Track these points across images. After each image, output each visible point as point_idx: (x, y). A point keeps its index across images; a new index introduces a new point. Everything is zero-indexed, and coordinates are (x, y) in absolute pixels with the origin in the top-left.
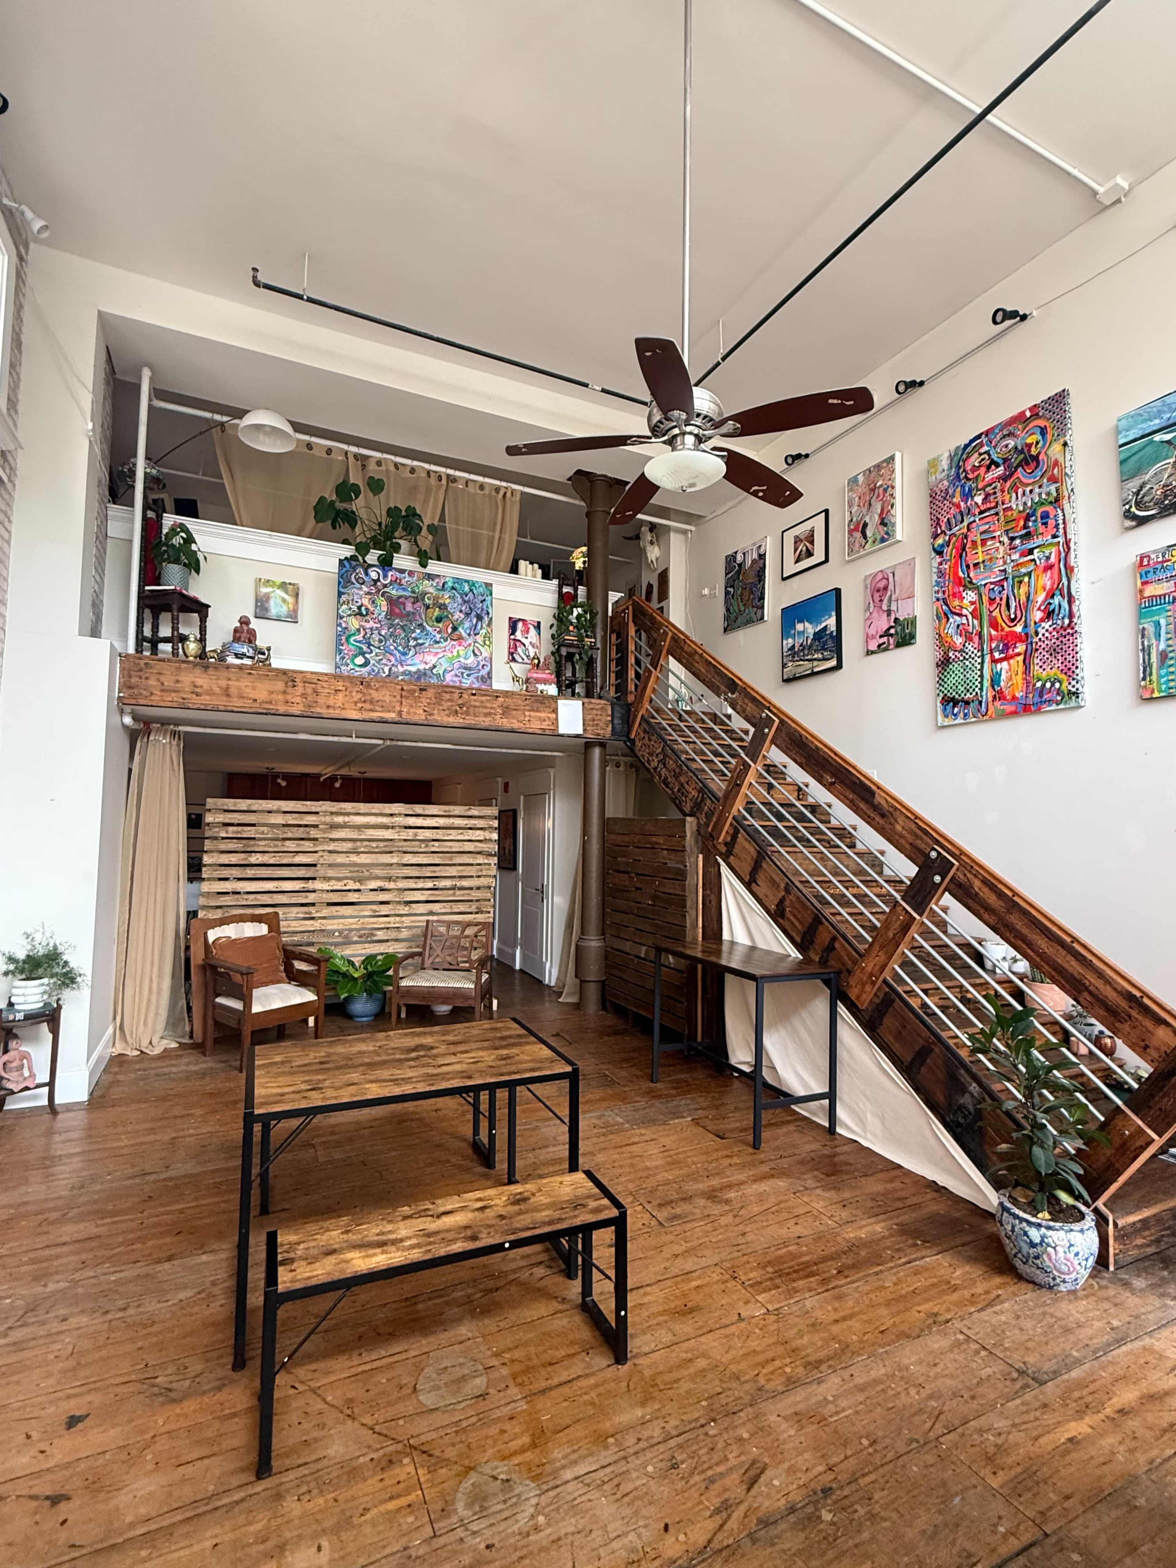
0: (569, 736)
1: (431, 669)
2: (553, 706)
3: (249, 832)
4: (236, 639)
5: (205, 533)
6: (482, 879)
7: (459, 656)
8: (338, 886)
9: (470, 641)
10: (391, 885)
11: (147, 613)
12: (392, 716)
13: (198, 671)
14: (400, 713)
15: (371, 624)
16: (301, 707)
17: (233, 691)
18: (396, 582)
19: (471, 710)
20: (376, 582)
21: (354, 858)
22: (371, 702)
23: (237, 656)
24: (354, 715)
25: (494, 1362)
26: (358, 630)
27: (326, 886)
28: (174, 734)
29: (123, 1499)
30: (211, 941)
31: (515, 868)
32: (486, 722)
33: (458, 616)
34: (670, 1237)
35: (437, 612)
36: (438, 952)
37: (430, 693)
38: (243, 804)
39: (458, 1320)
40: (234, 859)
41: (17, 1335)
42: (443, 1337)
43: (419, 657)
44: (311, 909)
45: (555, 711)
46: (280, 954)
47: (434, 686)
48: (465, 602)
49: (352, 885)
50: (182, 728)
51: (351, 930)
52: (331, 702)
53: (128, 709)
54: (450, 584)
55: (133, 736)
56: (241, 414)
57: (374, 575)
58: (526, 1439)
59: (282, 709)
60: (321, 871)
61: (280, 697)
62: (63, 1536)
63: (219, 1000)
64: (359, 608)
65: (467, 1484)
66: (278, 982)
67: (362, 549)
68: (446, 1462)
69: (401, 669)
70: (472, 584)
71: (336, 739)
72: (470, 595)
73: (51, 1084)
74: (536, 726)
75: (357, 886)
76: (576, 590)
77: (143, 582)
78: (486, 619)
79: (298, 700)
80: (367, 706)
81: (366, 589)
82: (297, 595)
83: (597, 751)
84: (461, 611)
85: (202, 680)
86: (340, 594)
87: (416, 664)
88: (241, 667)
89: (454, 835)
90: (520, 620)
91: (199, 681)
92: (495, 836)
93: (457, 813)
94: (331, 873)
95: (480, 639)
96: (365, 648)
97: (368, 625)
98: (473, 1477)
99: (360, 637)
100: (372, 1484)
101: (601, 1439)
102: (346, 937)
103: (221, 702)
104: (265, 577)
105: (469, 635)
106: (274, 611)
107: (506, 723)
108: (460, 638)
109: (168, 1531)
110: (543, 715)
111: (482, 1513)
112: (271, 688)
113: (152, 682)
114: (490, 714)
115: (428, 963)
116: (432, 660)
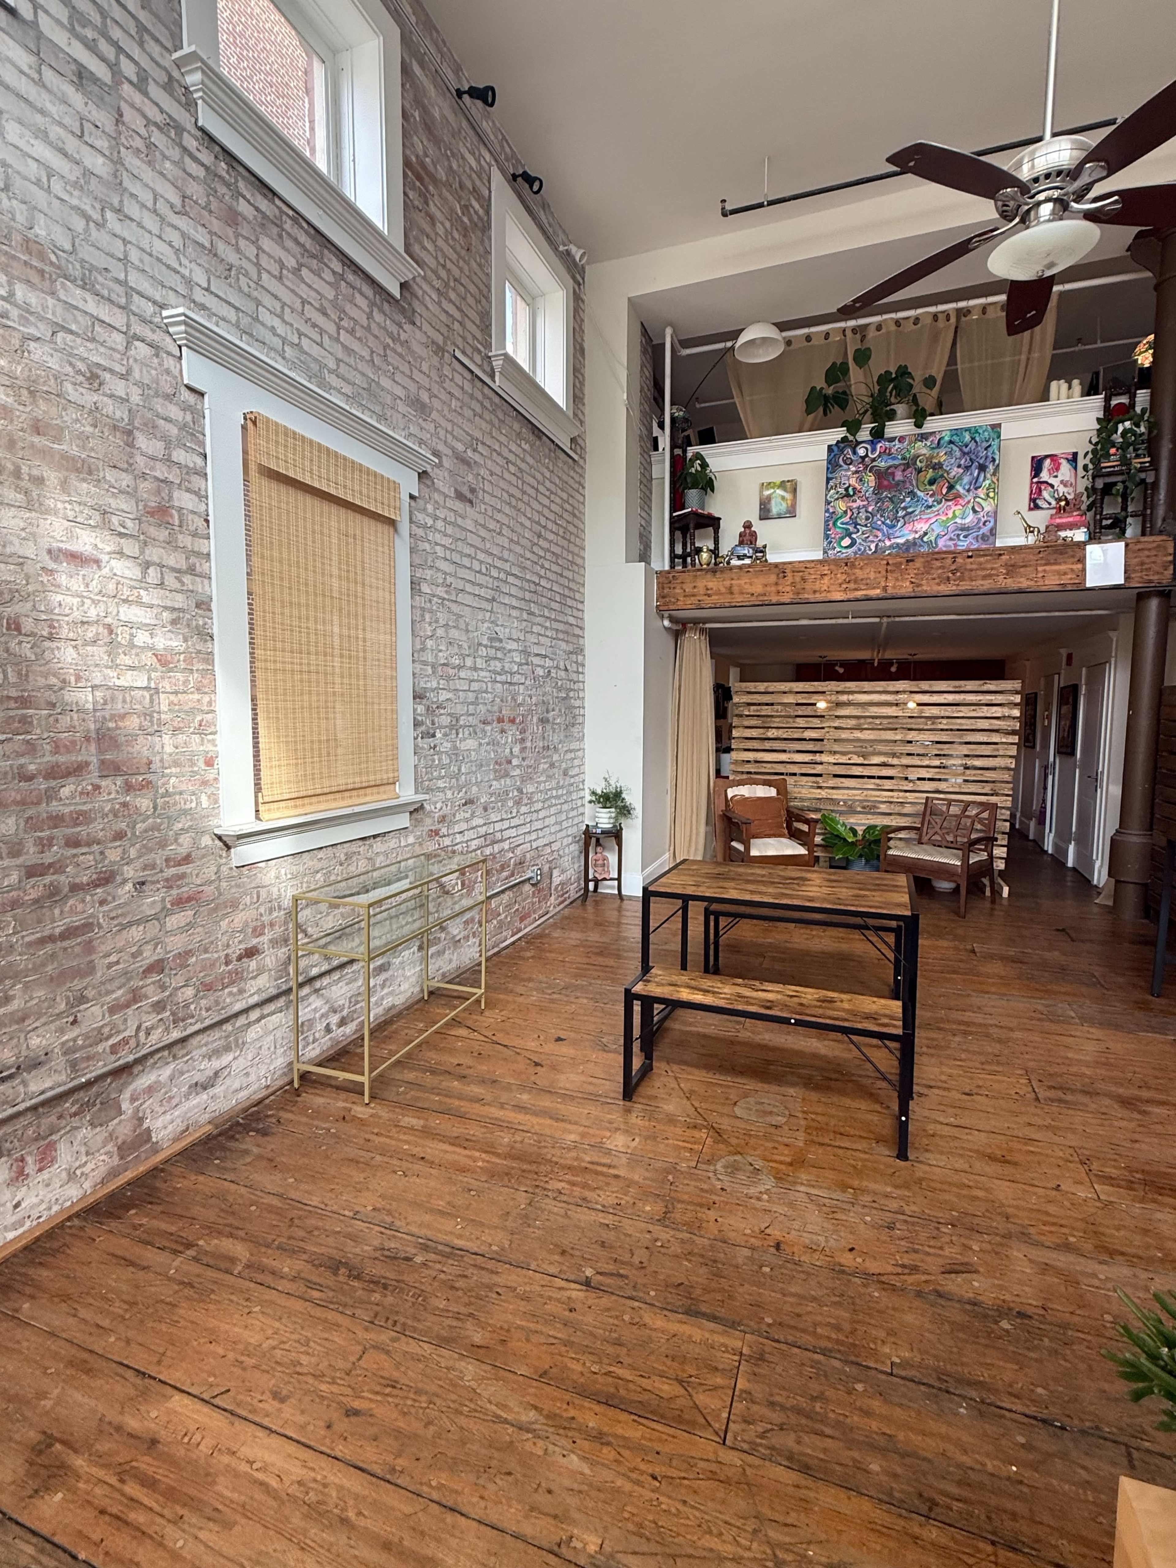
0: (1102, 589)
1: (921, 538)
2: (1078, 555)
3: (766, 711)
4: (741, 543)
5: (714, 455)
6: (998, 759)
7: (955, 516)
8: (844, 759)
9: (970, 497)
10: (895, 761)
11: (678, 534)
12: (877, 592)
13: (709, 575)
14: (885, 589)
15: (859, 503)
16: (791, 595)
17: (736, 589)
18: (886, 452)
19: (967, 574)
20: (863, 458)
21: (858, 734)
22: (856, 581)
23: (739, 558)
24: (838, 596)
25: (800, 1115)
26: (845, 512)
27: (831, 759)
28: (702, 631)
29: (562, 1077)
30: (730, 796)
31: (1073, 753)
32: (986, 585)
33: (955, 471)
34: (1039, 1111)
35: (930, 473)
36: (937, 829)
37: (919, 563)
38: (762, 686)
39: (793, 1085)
40: (754, 733)
41: (555, 996)
42: (774, 1088)
43: (909, 527)
44: (818, 779)
45: (1082, 560)
46: (784, 813)
47: (922, 555)
48: (964, 454)
49: (856, 759)
50: (708, 626)
51: (855, 801)
52: (817, 587)
53: (666, 614)
54: (947, 439)
55: (677, 635)
56: (735, 335)
57: (861, 452)
58: (788, 1159)
59: (775, 599)
60: (826, 745)
61: (773, 589)
62: (533, 1078)
63: (734, 844)
64: (847, 489)
65: (732, 1158)
66: (780, 836)
67: (853, 427)
68: (725, 1142)
69: (888, 543)
70: (973, 431)
71: (833, 621)
72: (972, 445)
73: (619, 879)
74: (1052, 581)
75: (860, 760)
76: (1133, 397)
77: (673, 509)
78: (991, 468)
79: (788, 589)
80: (852, 586)
81: (853, 468)
82: (794, 491)
83: (1154, 604)
84: (959, 466)
85: (713, 583)
86: (828, 480)
87: (904, 535)
88: (740, 568)
89: (965, 711)
90: (1047, 457)
91: (710, 585)
92: (1016, 713)
93: (969, 688)
94: (836, 748)
95: (981, 493)
96: (851, 528)
97: (855, 505)
98: (738, 1158)
99: (846, 519)
100: (679, 1131)
101: (844, 1187)
102: (850, 807)
103: (725, 600)
104: (766, 480)
105: (968, 491)
106: (775, 510)
107: (1011, 584)
108: (958, 496)
109: (572, 1098)
110: (1063, 567)
111: (731, 1174)
112: (765, 581)
113: (678, 591)
114: (990, 576)
115: (925, 839)
116: (922, 527)
